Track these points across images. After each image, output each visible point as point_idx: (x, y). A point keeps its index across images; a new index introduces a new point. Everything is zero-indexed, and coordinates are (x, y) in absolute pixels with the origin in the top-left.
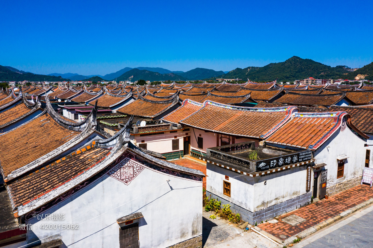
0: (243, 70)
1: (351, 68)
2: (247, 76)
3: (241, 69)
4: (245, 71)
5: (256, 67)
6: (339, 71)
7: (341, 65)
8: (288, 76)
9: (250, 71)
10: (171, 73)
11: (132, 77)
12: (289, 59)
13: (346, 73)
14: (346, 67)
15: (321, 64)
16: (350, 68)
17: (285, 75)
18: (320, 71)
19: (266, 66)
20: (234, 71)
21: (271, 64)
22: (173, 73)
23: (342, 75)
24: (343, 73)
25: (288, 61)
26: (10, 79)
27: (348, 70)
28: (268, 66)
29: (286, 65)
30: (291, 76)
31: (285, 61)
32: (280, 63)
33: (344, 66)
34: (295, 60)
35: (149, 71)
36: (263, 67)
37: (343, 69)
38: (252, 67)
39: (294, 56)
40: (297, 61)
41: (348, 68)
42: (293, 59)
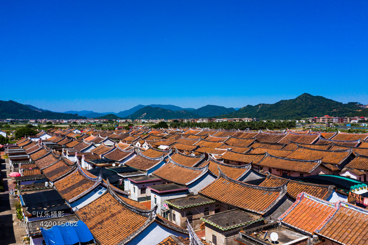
0: (254, 106)
1: (364, 105)
2: (258, 112)
3: (252, 106)
4: (256, 108)
5: (266, 104)
6: (351, 108)
7: (353, 102)
8: (300, 112)
9: (261, 108)
10: (183, 110)
11: (145, 115)
12: (299, 96)
13: (359, 110)
14: (358, 104)
15: (333, 101)
16: (362, 105)
17: (296, 111)
18: (333, 107)
19: (277, 103)
20: (245, 108)
21: (282, 101)
22: (185, 110)
23: (355, 112)
24: (355, 109)
25: (299, 98)
26: (30, 117)
27: (361, 106)
28: (279, 102)
29: (297, 101)
30: (303, 112)
31: (296, 98)
32: (290, 100)
33: (356, 103)
34: (305, 97)
35: (161, 109)
36: (274, 104)
37: (355, 105)
38: (263, 104)
39: (305, 94)
40: (308, 98)
41: (360, 105)
42: (304, 96)
